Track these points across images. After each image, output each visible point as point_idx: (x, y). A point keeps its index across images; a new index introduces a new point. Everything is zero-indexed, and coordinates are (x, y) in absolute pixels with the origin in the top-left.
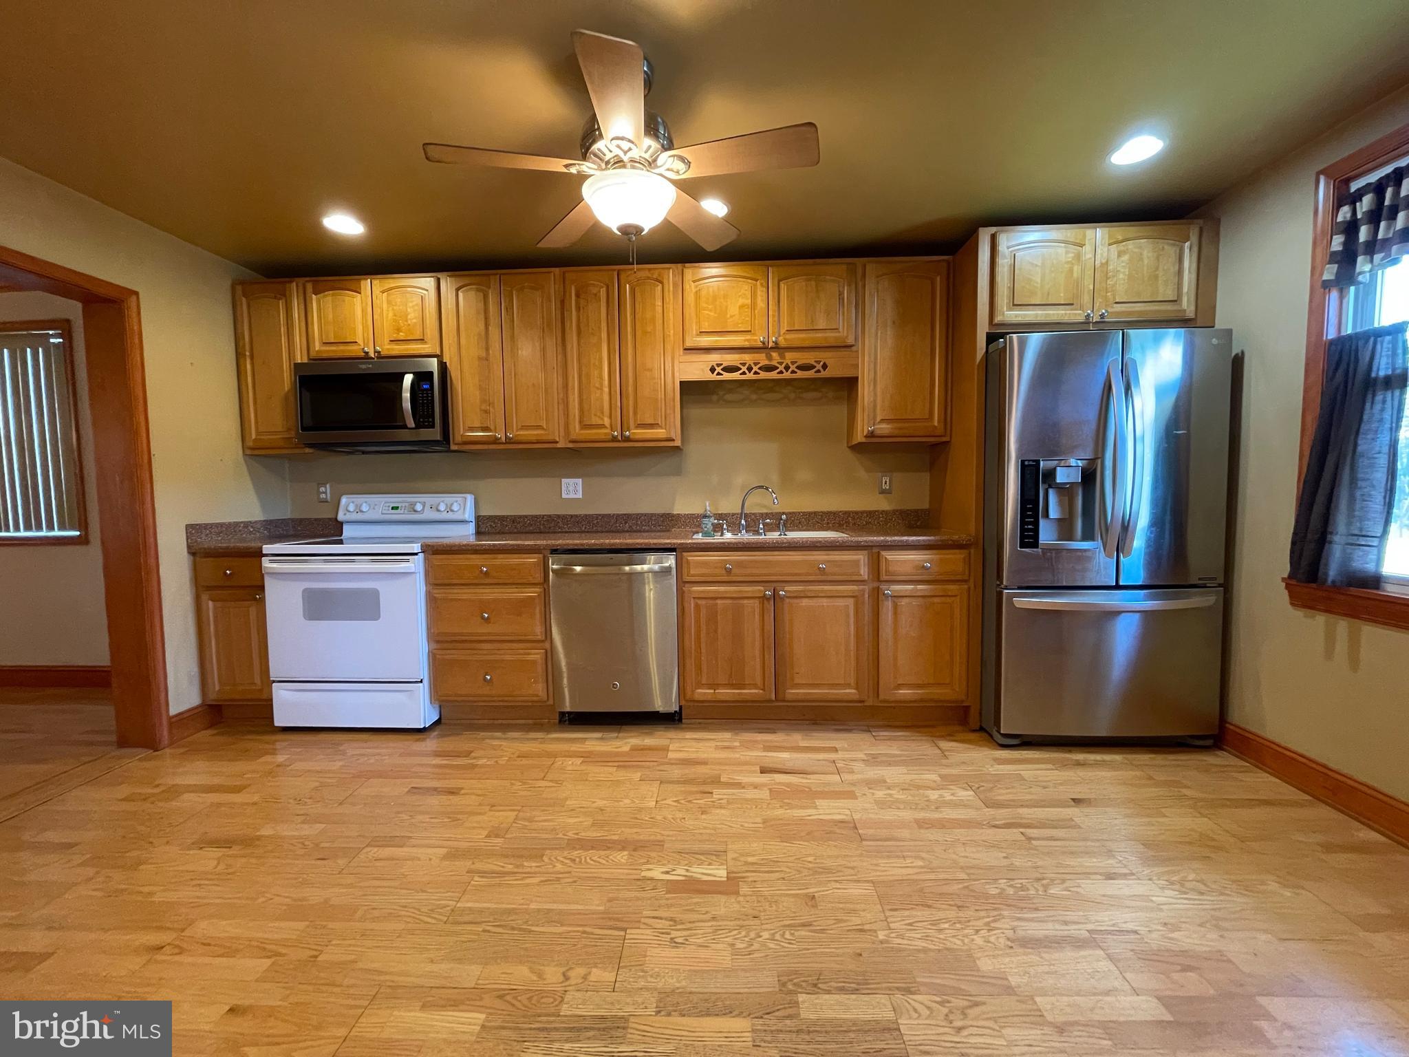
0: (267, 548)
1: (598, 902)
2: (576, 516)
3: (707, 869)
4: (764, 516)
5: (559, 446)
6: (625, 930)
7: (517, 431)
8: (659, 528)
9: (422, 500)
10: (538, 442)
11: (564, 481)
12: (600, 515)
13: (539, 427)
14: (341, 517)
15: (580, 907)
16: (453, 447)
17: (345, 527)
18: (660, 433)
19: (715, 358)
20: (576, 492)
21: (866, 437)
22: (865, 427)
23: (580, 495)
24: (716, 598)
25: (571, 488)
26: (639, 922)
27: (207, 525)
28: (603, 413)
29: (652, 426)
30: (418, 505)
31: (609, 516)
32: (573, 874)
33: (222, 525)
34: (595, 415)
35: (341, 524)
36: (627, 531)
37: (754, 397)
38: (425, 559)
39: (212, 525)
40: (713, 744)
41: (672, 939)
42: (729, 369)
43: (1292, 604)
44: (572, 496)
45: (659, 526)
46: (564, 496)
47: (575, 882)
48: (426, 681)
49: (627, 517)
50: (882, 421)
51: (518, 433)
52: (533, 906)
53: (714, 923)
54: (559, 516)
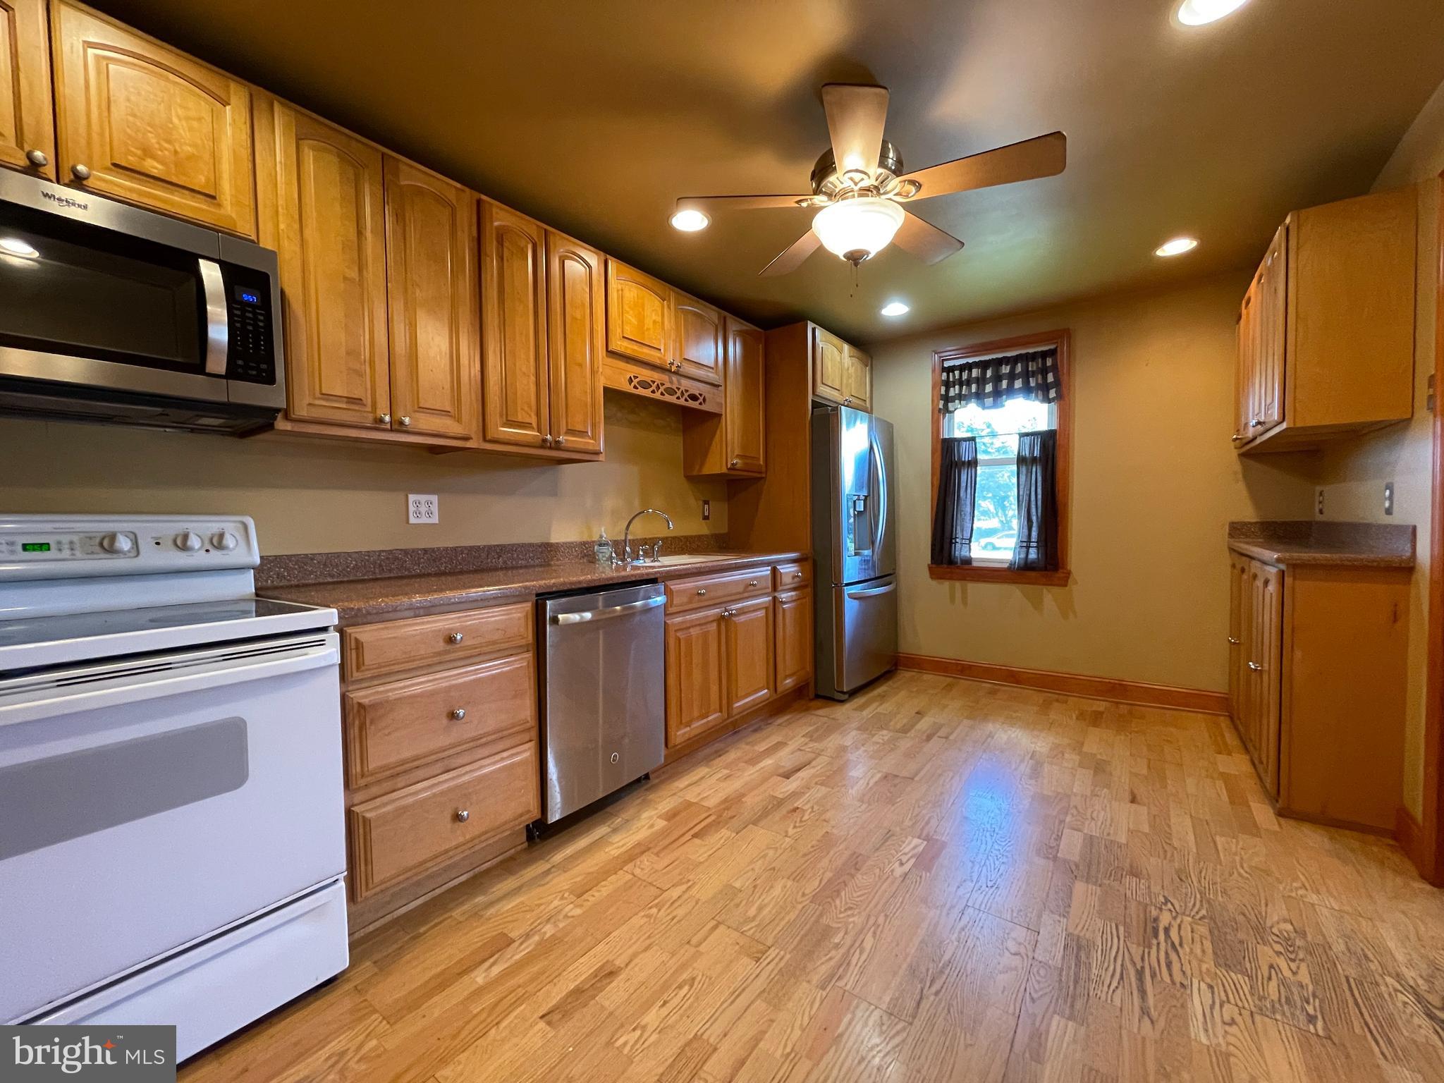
2: (433, 550)
4: (645, 541)
7: (412, 414)
8: (537, 562)
11: (412, 498)
12: (466, 548)
13: (446, 414)
18: (590, 444)
19: (633, 370)
20: (430, 514)
21: (729, 469)
22: (729, 460)
23: (435, 519)
24: (690, 628)
25: (423, 509)
28: (530, 409)
29: (582, 434)
30: (120, 539)
31: (477, 549)
34: (522, 409)
36: (502, 569)
37: (619, 415)
42: (645, 385)
43: (932, 578)
44: (424, 520)
45: (538, 558)
46: (412, 520)
49: (501, 550)
50: (738, 456)
54: (406, 552)
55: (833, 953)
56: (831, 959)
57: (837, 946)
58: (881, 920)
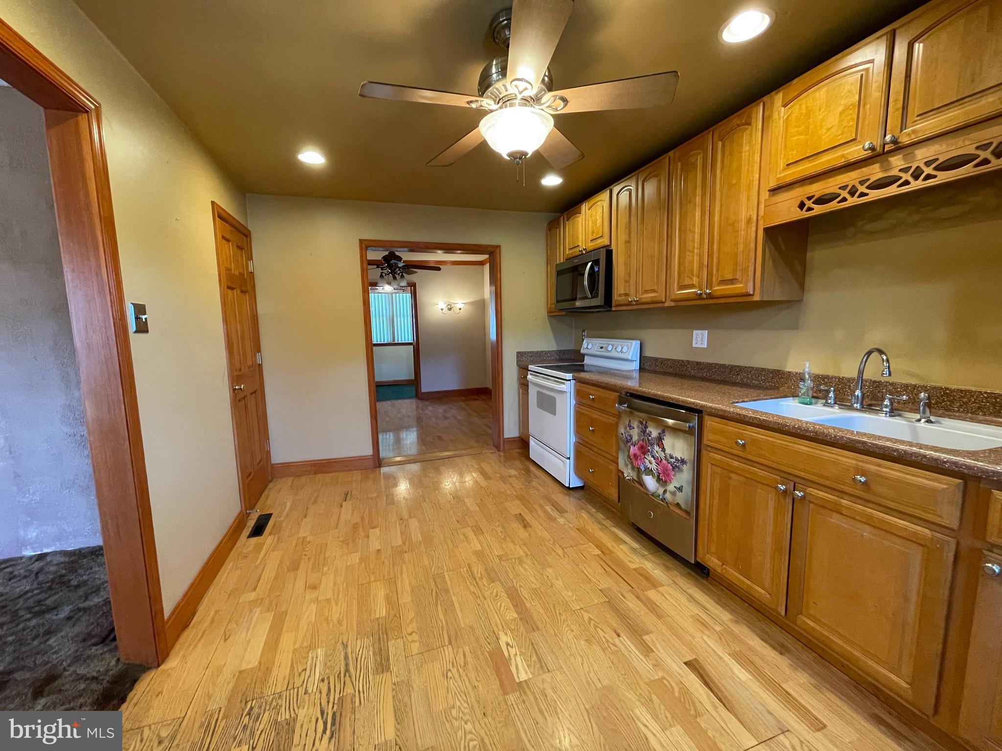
0: (531, 367)
1: (467, 623)
2: (701, 363)
3: (523, 665)
5: (666, 305)
6: (450, 643)
7: (642, 295)
9: (613, 343)
10: (653, 303)
11: (695, 332)
12: (717, 364)
13: (653, 291)
14: (582, 351)
15: (460, 616)
16: (613, 309)
17: (586, 357)
18: (738, 287)
19: (807, 190)
20: (702, 342)
23: (705, 346)
24: (732, 472)
25: (699, 339)
26: (458, 647)
27: (526, 352)
28: (693, 274)
29: (732, 281)
30: (610, 346)
31: (725, 366)
32: (485, 602)
33: (533, 352)
34: (688, 277)
35: (583, 355)
38: (575, 385)
39: (528, 352)
40: (696, 610)
41: (450, 670)
42: (828, 198)
44: (699, 346)
45: (769, 382)
46: (694, 345)
47: (479, 605)
48: (572, 458)
49: (740, 370)
51: (642, 296)
52: (454, 598)
53: (470, 688)
54: (689, 362)
55: (479, 575)
56: (478, 573)
57: (481, 578)
58: (479, 602)
